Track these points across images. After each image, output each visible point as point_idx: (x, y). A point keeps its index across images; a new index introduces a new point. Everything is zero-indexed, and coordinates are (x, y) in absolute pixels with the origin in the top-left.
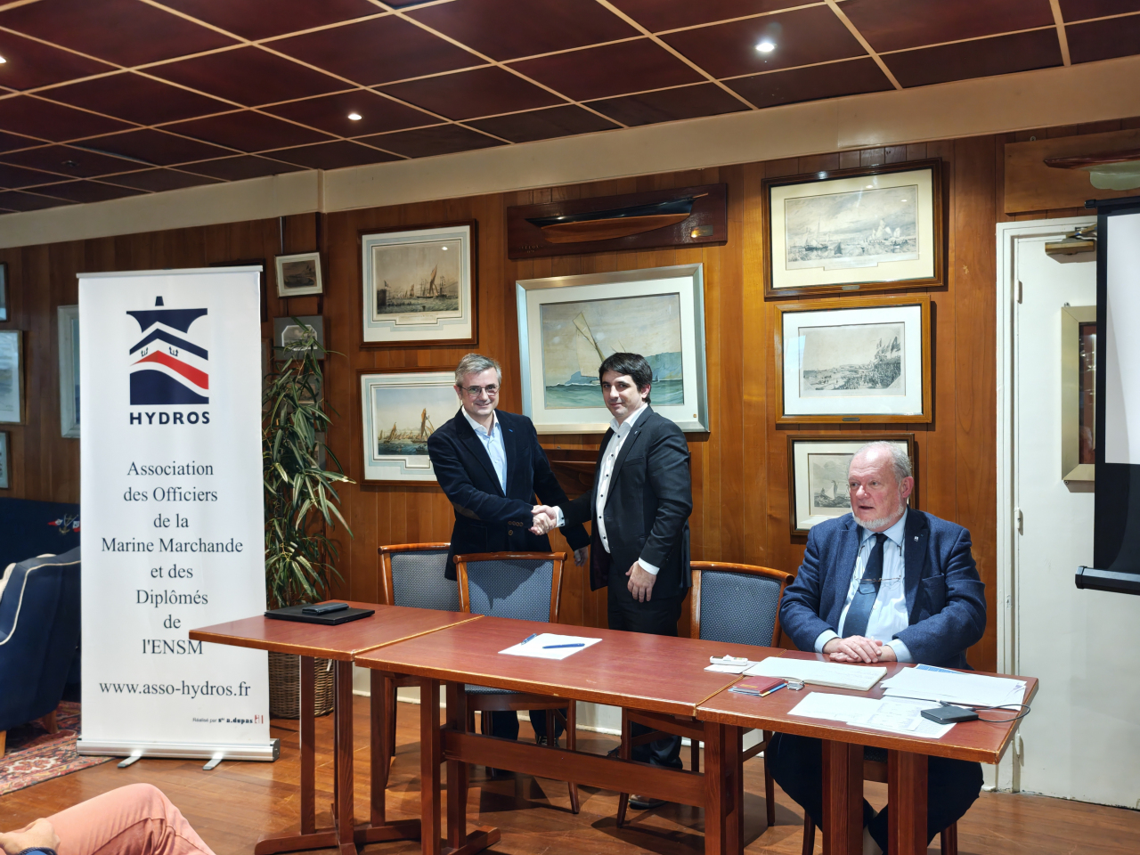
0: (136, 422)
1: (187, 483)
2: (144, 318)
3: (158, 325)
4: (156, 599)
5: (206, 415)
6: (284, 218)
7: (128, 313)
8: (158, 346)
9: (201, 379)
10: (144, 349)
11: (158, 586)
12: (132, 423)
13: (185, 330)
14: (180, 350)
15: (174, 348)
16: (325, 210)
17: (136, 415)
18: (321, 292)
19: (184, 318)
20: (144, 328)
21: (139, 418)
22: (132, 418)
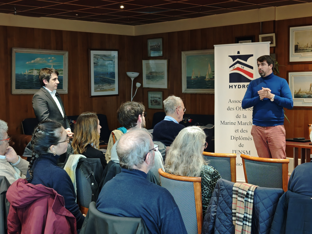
0: (231, 88)
2: (234, 58)
3: (238, 60)
7: (229, 56)
8: (238, 65)
10: (234, 66)
13: (246, 61)
15: (243, 66)
19: (246, 57)
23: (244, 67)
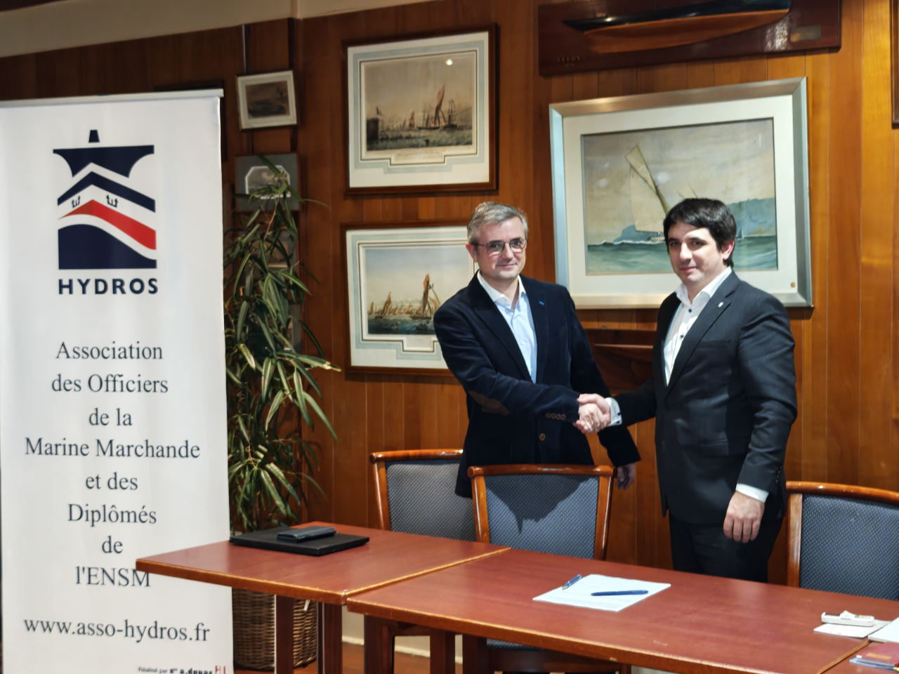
0: (66, 291)
1: (129, 369)
2: (75, 158)
3: (92, 168)
4: (93, 516)
5: (153, 283)
6: (248, 27)
7: (56, 151)
8: (92, 194)
9: (147, 237)
10: (75, 198)
11: (96, 499)
12: (61, 292)
13: (126, 173)
14: (121, 200)
15: (113, 197)
16: (300, 15)
17: (66, 282)
18: (294, 122)
19: (124, 158)
20: (74, 172)
21: (70, 286)
22: (61, 287)
23: (116, 201)
